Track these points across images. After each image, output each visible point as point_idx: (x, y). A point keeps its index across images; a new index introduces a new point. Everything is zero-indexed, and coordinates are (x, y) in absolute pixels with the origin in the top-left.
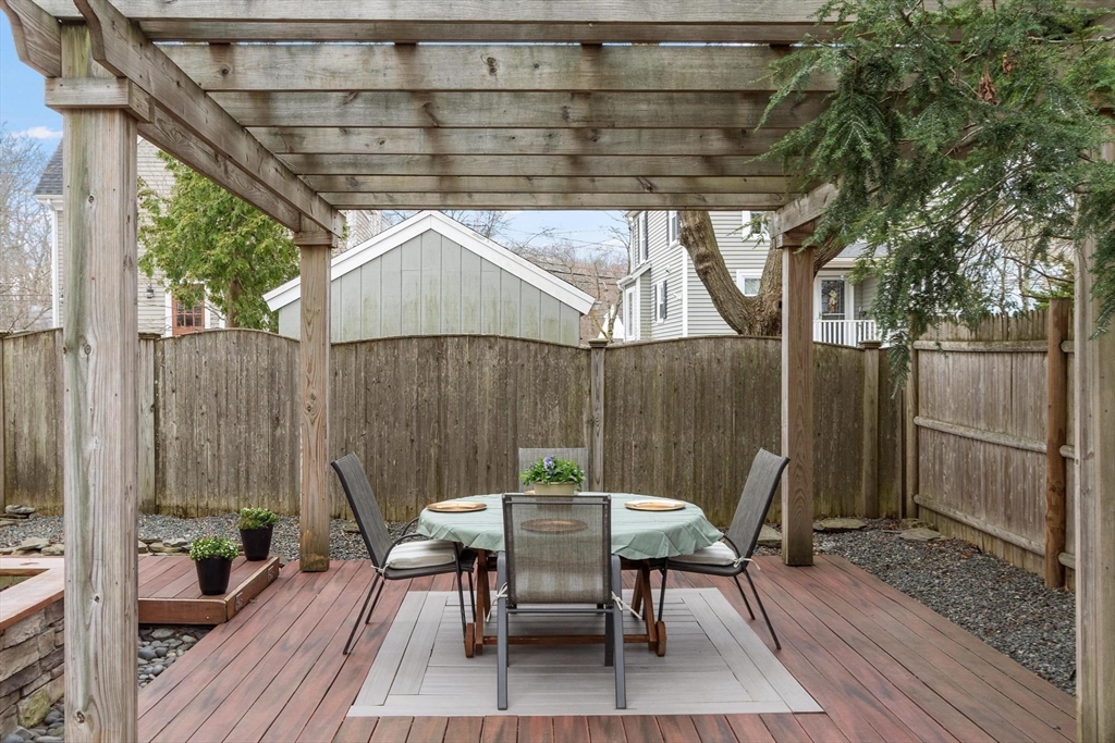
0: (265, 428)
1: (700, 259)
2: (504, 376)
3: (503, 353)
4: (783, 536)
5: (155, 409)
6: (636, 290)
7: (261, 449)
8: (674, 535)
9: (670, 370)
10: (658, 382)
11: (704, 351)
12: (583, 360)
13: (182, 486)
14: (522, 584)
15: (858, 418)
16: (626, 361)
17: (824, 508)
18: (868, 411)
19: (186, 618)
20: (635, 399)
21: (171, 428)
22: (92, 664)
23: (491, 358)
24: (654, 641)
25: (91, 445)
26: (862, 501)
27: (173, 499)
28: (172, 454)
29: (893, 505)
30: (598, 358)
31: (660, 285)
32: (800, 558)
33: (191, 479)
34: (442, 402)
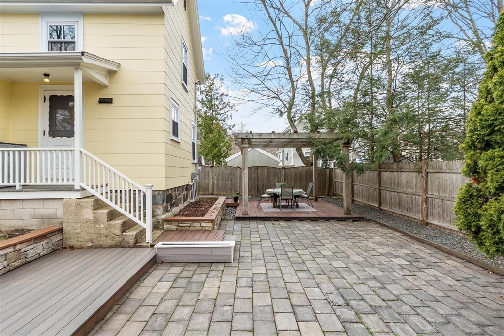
0: (230, 181)
1: (299, 153)
2: (268, 173)
3: (268, 169)
4: (313, 198)
5: (212, 178)
6: (281, 154)
7: (229, 185)
8: (300, 192)
9: (295, 172)
10: (293, 174)
11: (300, 169)
12: (281, 170)
13: (217, 191)
14: (282, 197)
15: (326, 180)
16: (288, 170)
17: (320, 194)
18: (327, 179)
19: (233, 205)
20: (289, 177)
21: (215, 181)
22: (245, 201)
23: (266, 170)
24: (297, 206)
25: (245, 179)
26: (326, 193)
27: (215, 193)
28: (215, 185)
29: (331, 194)
30: (283, 170)
31: (286, 153)
32: (316, 200)
33: (218, 190)
34: (258, 177)
